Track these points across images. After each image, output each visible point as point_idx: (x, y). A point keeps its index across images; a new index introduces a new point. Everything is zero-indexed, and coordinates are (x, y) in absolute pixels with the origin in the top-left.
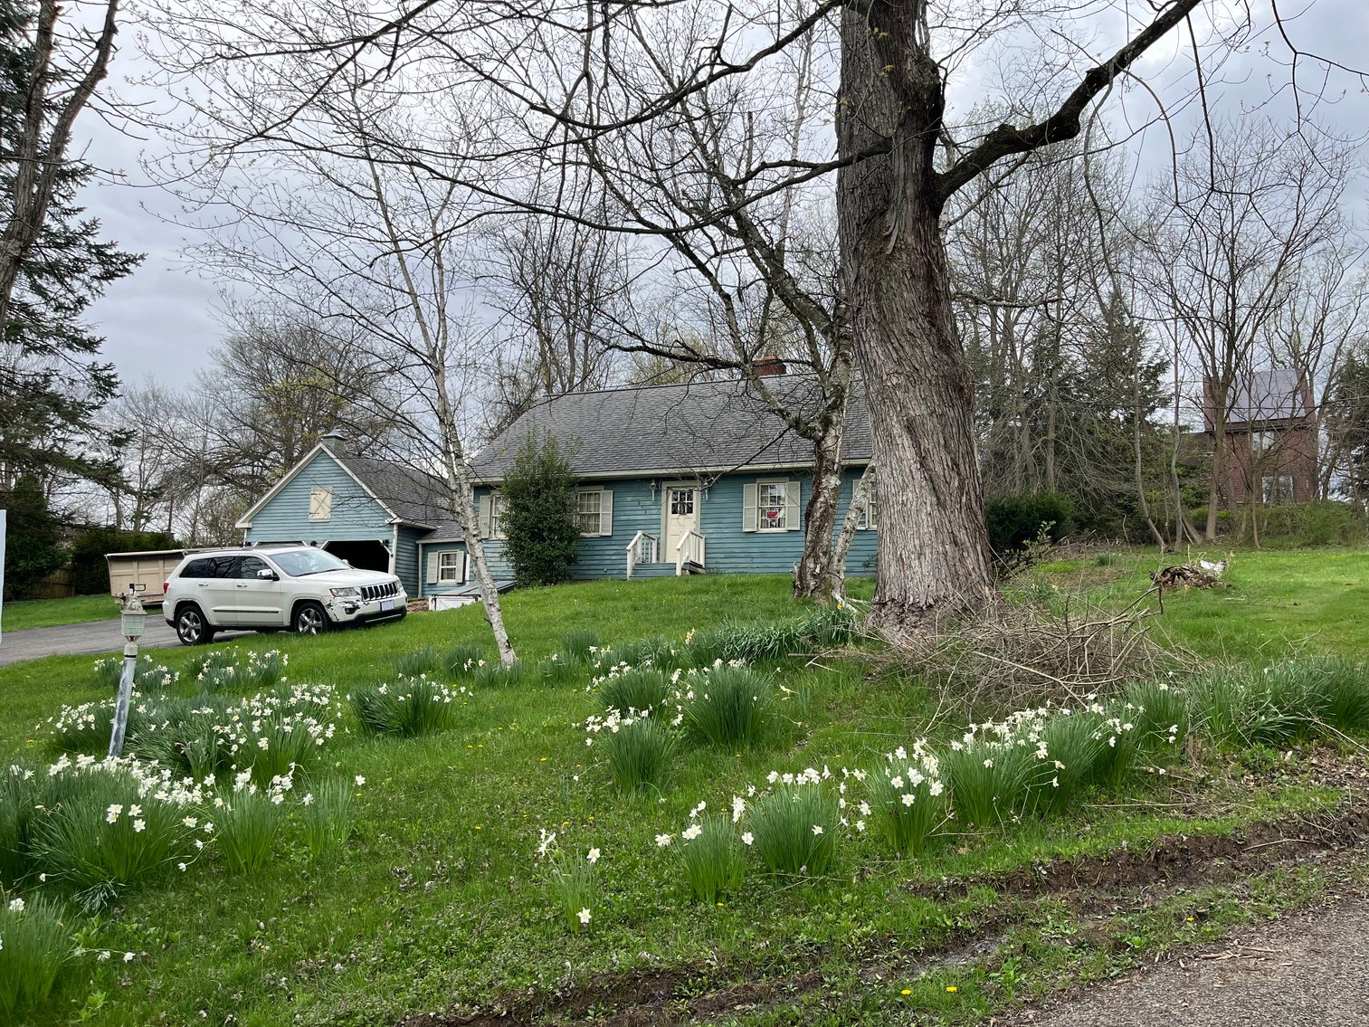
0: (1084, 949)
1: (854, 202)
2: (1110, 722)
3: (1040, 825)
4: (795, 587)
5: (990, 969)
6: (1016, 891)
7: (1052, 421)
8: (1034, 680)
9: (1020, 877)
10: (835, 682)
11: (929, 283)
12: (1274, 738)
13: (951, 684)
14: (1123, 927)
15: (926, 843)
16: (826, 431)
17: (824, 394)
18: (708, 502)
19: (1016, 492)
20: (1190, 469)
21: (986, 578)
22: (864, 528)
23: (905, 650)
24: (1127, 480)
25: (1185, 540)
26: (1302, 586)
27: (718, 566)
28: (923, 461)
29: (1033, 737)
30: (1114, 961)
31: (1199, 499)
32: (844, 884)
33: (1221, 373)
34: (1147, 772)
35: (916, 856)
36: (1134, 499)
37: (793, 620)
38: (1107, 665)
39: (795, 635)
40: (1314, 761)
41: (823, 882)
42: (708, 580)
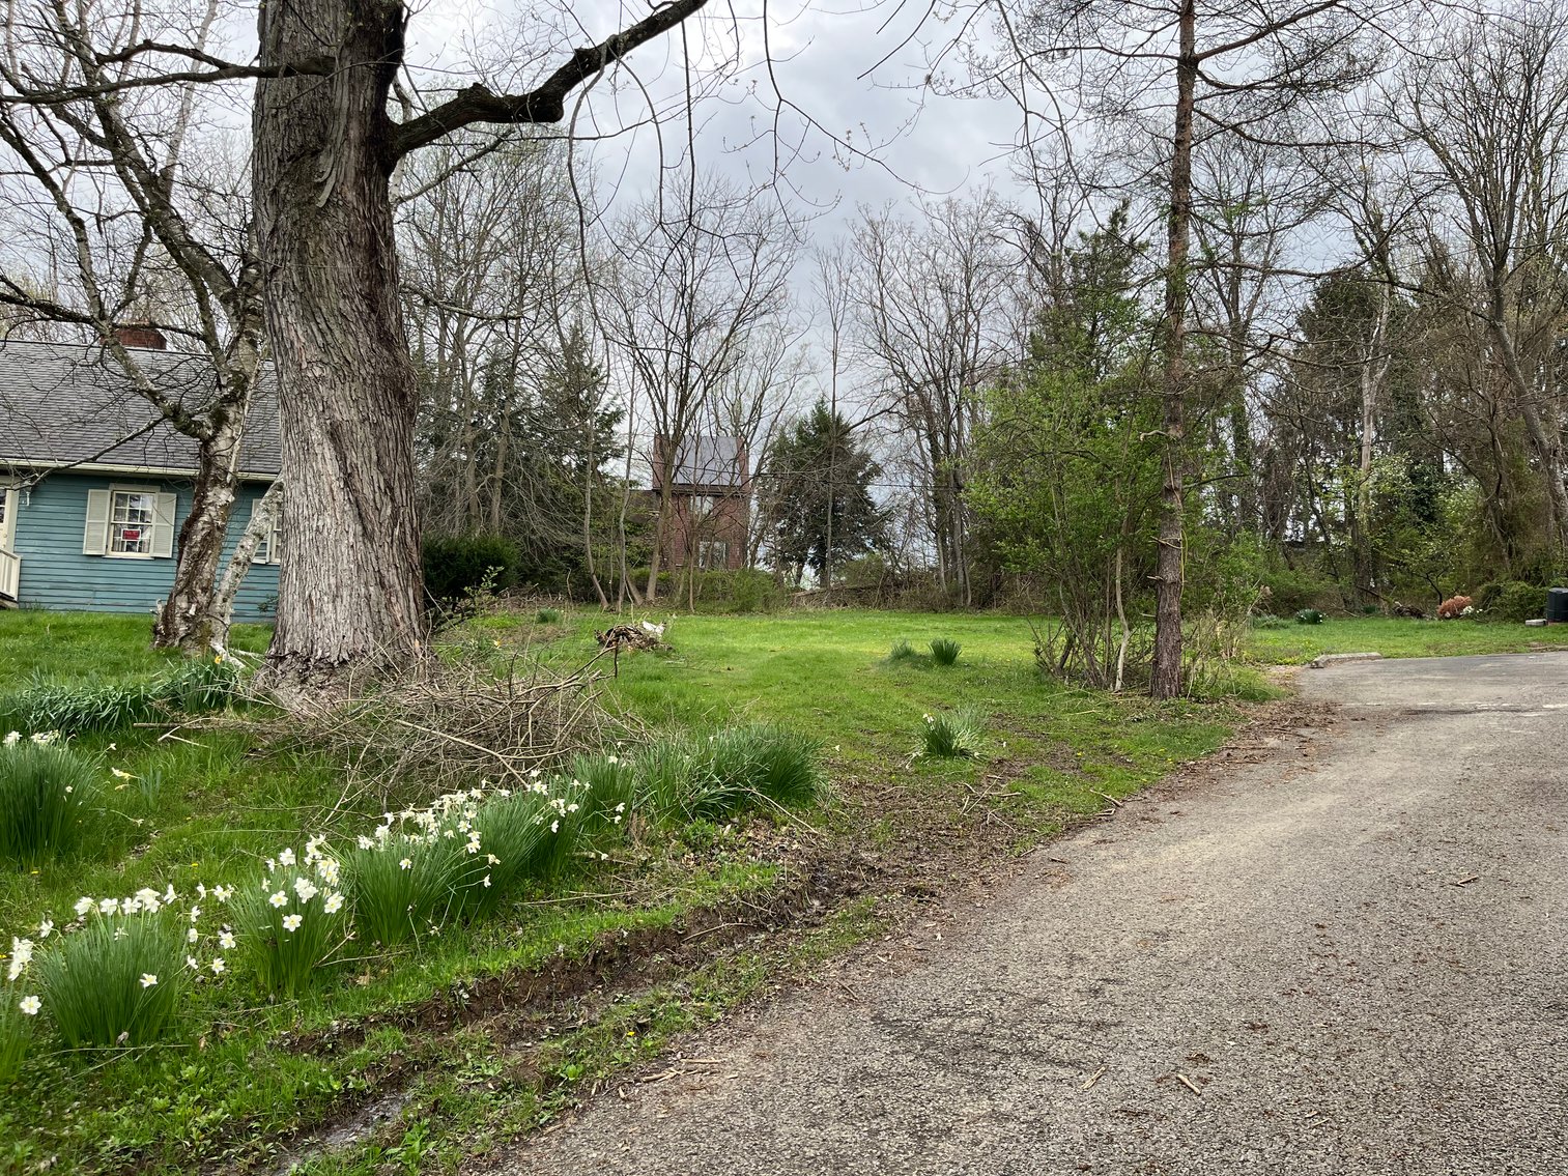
0: (509, 1092)
1: (276, 128)
2: (554, 803)
3: (464, 935)
4: (156, 632)
5: (389, 1144)
6: (429, 1026)
7: (500, 458)
8: (469, 754)
9: (436, 1007)
10: (202, 761)
11: (371, 257)
12: (713, 811)
13: (364, 761)
14: (557, 1056)
15: (314, 977)
16: (218, 428)
17: (219, 380)
18: (29, 509)
19: (455, 533)
20: (637, 526)
21: (417, 630)
22: (263, 562)
23: (305, 718)
24: (575, 532)
25: (626, 599)
26: (733, 651)
27: (39, 599)
28: (348, 480)
29: (463, 826)
30: (546, 1103)
31: (641, 559)
32: (185, 1052)
33: (671, 432)
34: (588, 859)
35: (297, 996)
36: (581, 553)
37: (143, 677)
38: (550, 736)
39: (146, 698)
40: (751, 835)
41: (153, 1052)
42: (22, 618)
